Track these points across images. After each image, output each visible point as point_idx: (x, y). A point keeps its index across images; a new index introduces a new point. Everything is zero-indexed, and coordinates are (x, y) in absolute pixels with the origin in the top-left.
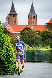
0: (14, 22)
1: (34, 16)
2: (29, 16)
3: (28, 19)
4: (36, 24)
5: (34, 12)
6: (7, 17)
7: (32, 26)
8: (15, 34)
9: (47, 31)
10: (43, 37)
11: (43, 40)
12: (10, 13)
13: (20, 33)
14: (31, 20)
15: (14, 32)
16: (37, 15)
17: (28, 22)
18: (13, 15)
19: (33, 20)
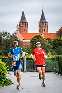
0: (25, 30)
1: (45, 24)
2: (40, 24)
3: (39, 27)
4: (47, 32)
5: (45, 20)
6: (18, 25)
7: (43, 34)
8: (26, 42)
9: (57, 39)
10: (54, 45)
11: (54, 48)
12: (21, 21)
13: (30, 41)
14: (42, 28)
15: (24, 41)
16: (47, 23)
17: (39, 30)
18: (23, 23)
19: (44, 28)
